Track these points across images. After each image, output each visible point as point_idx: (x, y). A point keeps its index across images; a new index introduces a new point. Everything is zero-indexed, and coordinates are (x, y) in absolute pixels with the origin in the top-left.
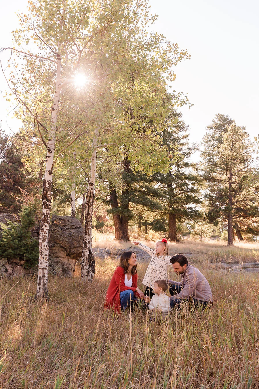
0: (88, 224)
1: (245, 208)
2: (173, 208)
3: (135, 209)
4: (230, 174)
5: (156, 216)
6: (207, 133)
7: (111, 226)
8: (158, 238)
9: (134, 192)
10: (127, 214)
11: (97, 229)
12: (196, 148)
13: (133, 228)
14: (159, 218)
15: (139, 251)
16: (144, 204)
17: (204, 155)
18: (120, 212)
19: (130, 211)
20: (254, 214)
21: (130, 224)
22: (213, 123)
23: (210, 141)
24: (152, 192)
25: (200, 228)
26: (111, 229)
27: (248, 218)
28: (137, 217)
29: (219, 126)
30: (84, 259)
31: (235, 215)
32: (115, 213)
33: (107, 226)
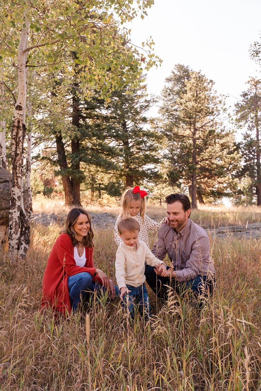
0: (16, 169)
1: (210, 168)
2: (130, 169)
3: (87, 170)
4: (194, 129)
5: (111, 178)
6: (165, 86)
7: (60, 192)
8: (114, 203)
9: (86, 150)
10: (77, 176)
11: (44, 195)
12: (154, 100)
13: (85, 193)
14: (115, 180)
15: (94, 216)
16: (98, 164)
17: (162, 111)
18: (70, 173)
19: (82, 173)
20: (220, 173)
21: (82, 189)
22: (172, 74)
23: (169, 95)
24: (106, 149)
25: (159, 191)
26: (60, 195)
27: (213, 178)
28: (89, 179)
29: (178, 77)
30: (13, 223)
31: (199, 176)
32: (64, 174)
33: (57, 192)
